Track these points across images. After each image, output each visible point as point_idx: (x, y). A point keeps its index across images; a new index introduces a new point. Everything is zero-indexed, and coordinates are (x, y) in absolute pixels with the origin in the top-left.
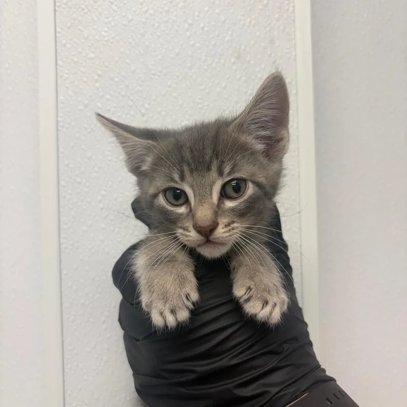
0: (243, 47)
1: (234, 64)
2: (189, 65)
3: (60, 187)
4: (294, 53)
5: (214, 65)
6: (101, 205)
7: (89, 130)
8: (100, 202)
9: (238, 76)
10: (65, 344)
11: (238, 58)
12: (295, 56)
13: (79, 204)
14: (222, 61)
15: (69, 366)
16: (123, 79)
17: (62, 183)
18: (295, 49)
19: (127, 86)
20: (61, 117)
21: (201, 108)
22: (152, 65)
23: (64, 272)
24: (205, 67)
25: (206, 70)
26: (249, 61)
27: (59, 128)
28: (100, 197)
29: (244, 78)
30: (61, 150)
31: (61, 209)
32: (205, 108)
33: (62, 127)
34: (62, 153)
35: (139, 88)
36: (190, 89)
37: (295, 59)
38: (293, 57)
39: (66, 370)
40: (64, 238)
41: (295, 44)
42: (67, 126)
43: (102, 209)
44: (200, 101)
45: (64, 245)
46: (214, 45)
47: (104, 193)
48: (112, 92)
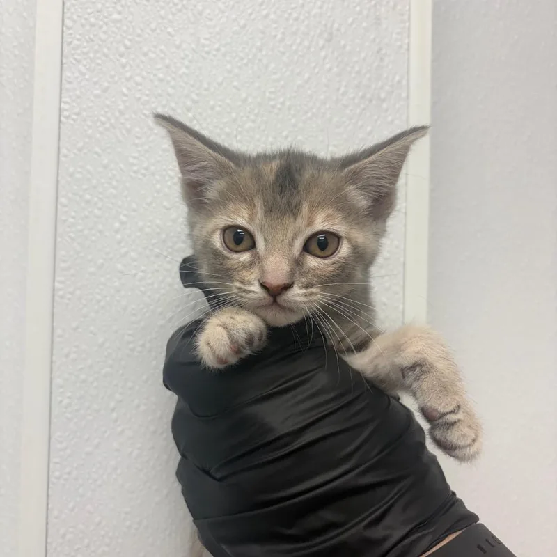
0: (336, 25)
1: (323, 47)
2: (259, 44)
3: (59, 207)
4: (406, 41)
5: (294, 48)
6: (119, 236)
7: (107, 125)
8: (117, 231)
9: (328, 66)
10: (52, 440)
11: (329, 40)
12: (408, 44)
13: (86, 232)
14: (306, 43)
15: (57, 474)
16: (162, 55)
17: (63, 200)
18: (409, 36)
19: (168, 67)
20: (66, 103)
21: (273, 107)
22: (206, 39)
23: (58, 332)
24: (281, 49)
25: (283, 53)
26: (344, 46)
27: (62, 119)
28: (117, 225)
29: (335, 70)
30: (64, 151)
31: (59, 239)
32: (279, 106)
33: (67, 118)
34: (66, 156)
35: (184, 70)
36: (259, 77)
37: (408, 50)
38: (405, 47)
39: (52, 479)
40: (61, 282)
41: (409, 29)
42: (74, 117)
43: (119, 242)
44: (272, 96)
45: (61, 293)
46: (296, 19)
47: (123, 218)
48: (144, 74)
